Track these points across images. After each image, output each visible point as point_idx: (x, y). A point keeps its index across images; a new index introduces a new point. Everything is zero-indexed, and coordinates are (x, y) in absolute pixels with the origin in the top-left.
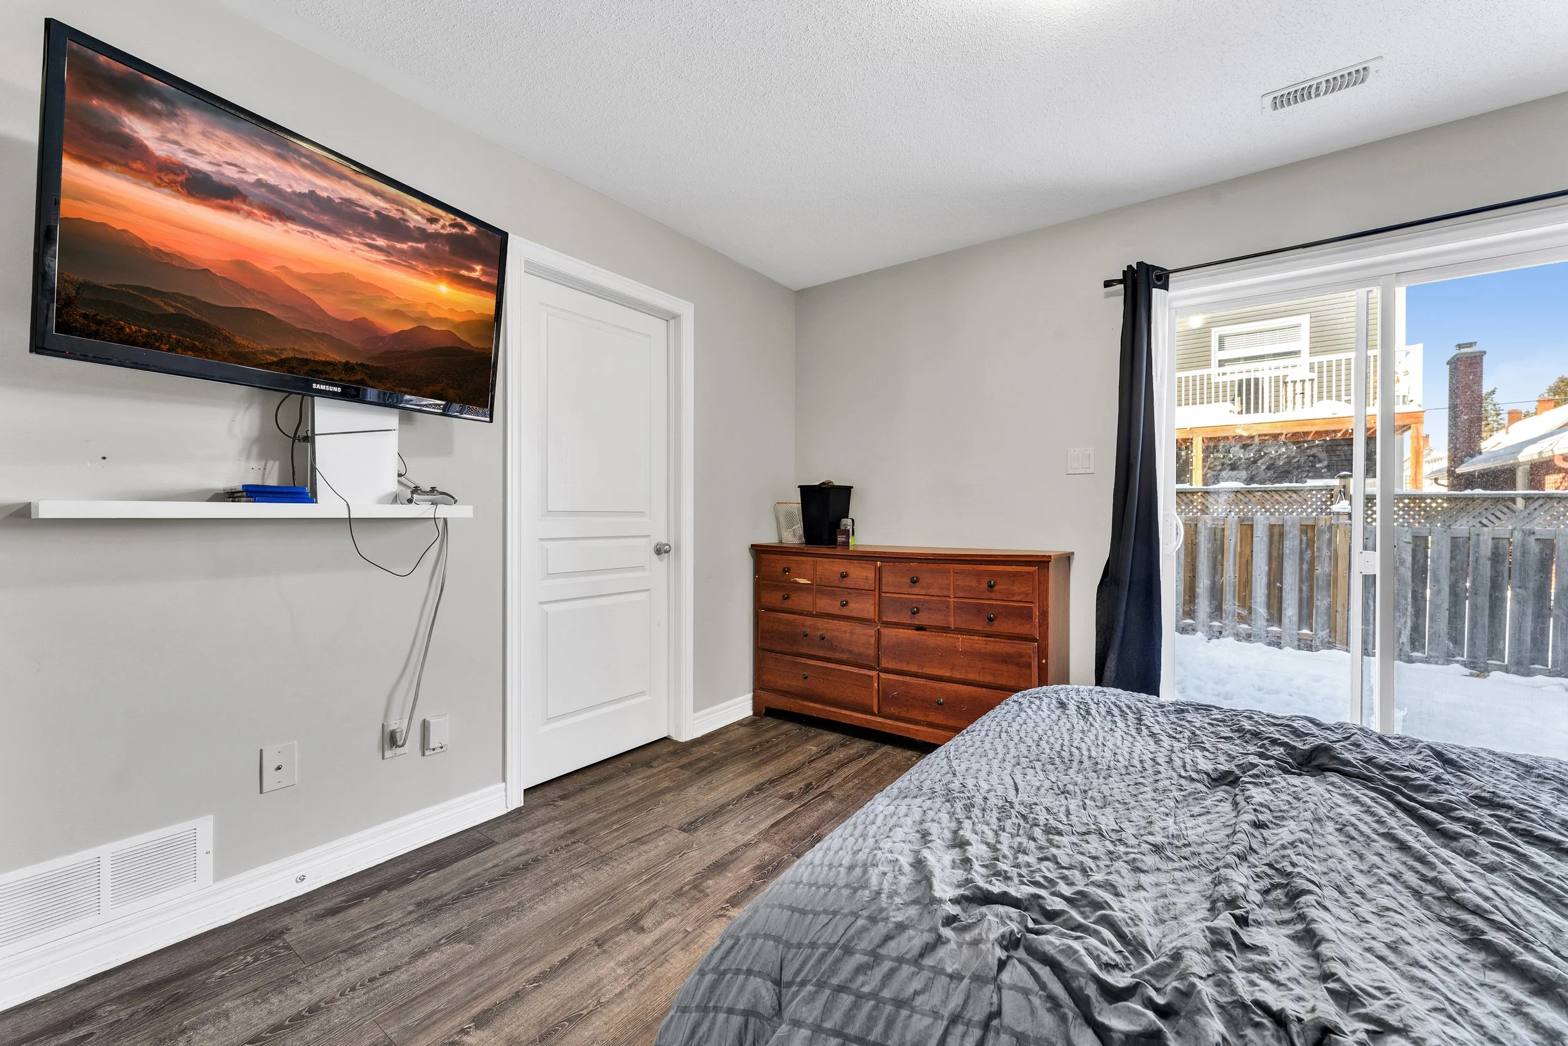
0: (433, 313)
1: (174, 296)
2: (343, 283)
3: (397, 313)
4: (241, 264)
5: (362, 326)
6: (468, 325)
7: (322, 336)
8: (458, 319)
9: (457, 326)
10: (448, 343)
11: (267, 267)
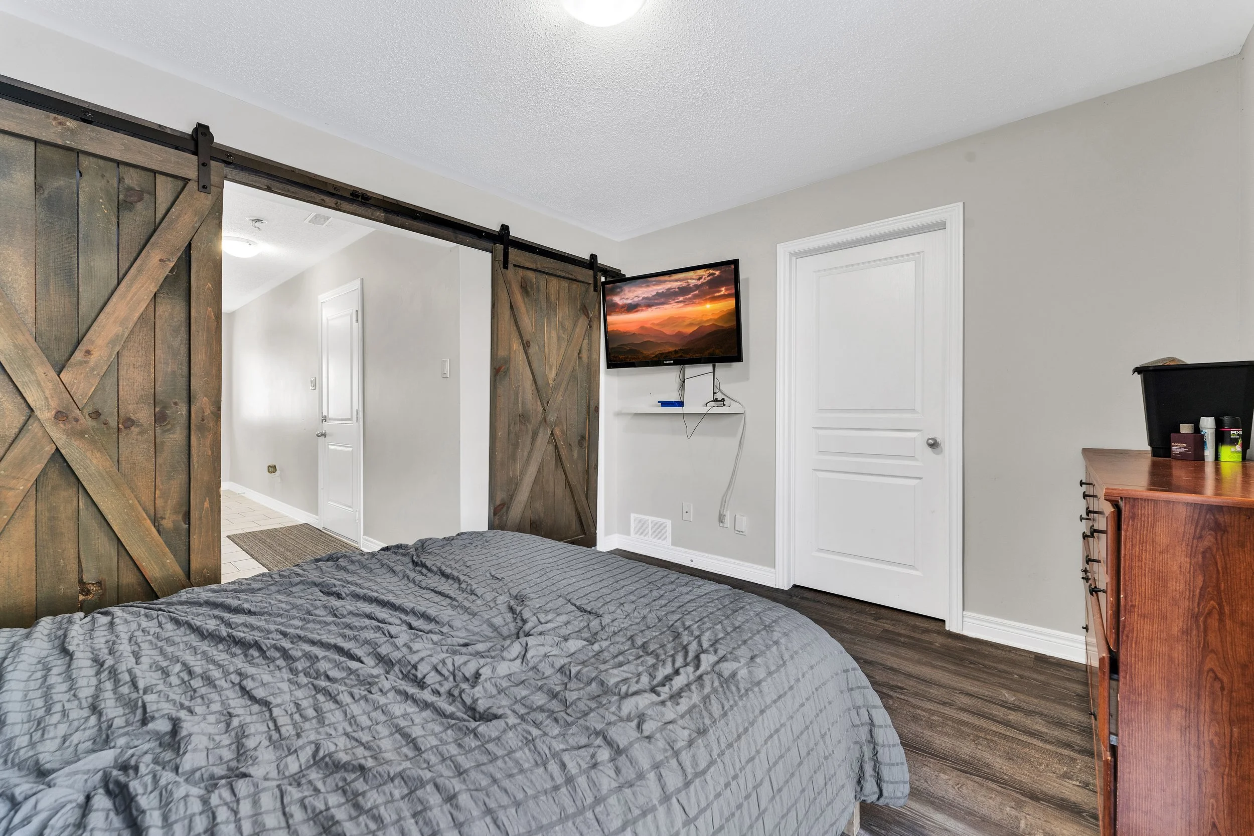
0: (705, 319)
1: (628, 344)
2: (671, 321)
3: (691, 325)
4: (642, 328)
5: (679, 335)
6: (722, 318)
7: (666, 343)
8: (716, 317)
9: (716, 320)
10: (714, 329)
11: (648, 326)
